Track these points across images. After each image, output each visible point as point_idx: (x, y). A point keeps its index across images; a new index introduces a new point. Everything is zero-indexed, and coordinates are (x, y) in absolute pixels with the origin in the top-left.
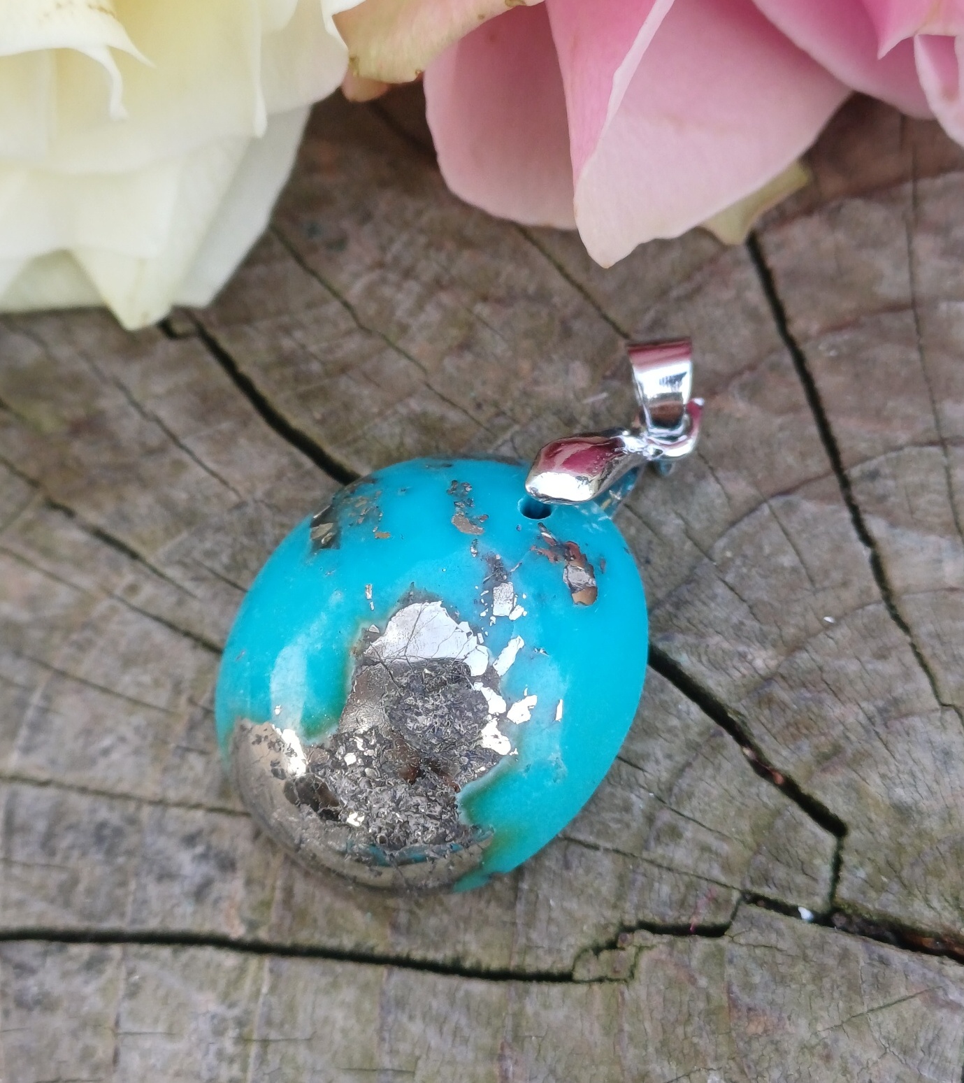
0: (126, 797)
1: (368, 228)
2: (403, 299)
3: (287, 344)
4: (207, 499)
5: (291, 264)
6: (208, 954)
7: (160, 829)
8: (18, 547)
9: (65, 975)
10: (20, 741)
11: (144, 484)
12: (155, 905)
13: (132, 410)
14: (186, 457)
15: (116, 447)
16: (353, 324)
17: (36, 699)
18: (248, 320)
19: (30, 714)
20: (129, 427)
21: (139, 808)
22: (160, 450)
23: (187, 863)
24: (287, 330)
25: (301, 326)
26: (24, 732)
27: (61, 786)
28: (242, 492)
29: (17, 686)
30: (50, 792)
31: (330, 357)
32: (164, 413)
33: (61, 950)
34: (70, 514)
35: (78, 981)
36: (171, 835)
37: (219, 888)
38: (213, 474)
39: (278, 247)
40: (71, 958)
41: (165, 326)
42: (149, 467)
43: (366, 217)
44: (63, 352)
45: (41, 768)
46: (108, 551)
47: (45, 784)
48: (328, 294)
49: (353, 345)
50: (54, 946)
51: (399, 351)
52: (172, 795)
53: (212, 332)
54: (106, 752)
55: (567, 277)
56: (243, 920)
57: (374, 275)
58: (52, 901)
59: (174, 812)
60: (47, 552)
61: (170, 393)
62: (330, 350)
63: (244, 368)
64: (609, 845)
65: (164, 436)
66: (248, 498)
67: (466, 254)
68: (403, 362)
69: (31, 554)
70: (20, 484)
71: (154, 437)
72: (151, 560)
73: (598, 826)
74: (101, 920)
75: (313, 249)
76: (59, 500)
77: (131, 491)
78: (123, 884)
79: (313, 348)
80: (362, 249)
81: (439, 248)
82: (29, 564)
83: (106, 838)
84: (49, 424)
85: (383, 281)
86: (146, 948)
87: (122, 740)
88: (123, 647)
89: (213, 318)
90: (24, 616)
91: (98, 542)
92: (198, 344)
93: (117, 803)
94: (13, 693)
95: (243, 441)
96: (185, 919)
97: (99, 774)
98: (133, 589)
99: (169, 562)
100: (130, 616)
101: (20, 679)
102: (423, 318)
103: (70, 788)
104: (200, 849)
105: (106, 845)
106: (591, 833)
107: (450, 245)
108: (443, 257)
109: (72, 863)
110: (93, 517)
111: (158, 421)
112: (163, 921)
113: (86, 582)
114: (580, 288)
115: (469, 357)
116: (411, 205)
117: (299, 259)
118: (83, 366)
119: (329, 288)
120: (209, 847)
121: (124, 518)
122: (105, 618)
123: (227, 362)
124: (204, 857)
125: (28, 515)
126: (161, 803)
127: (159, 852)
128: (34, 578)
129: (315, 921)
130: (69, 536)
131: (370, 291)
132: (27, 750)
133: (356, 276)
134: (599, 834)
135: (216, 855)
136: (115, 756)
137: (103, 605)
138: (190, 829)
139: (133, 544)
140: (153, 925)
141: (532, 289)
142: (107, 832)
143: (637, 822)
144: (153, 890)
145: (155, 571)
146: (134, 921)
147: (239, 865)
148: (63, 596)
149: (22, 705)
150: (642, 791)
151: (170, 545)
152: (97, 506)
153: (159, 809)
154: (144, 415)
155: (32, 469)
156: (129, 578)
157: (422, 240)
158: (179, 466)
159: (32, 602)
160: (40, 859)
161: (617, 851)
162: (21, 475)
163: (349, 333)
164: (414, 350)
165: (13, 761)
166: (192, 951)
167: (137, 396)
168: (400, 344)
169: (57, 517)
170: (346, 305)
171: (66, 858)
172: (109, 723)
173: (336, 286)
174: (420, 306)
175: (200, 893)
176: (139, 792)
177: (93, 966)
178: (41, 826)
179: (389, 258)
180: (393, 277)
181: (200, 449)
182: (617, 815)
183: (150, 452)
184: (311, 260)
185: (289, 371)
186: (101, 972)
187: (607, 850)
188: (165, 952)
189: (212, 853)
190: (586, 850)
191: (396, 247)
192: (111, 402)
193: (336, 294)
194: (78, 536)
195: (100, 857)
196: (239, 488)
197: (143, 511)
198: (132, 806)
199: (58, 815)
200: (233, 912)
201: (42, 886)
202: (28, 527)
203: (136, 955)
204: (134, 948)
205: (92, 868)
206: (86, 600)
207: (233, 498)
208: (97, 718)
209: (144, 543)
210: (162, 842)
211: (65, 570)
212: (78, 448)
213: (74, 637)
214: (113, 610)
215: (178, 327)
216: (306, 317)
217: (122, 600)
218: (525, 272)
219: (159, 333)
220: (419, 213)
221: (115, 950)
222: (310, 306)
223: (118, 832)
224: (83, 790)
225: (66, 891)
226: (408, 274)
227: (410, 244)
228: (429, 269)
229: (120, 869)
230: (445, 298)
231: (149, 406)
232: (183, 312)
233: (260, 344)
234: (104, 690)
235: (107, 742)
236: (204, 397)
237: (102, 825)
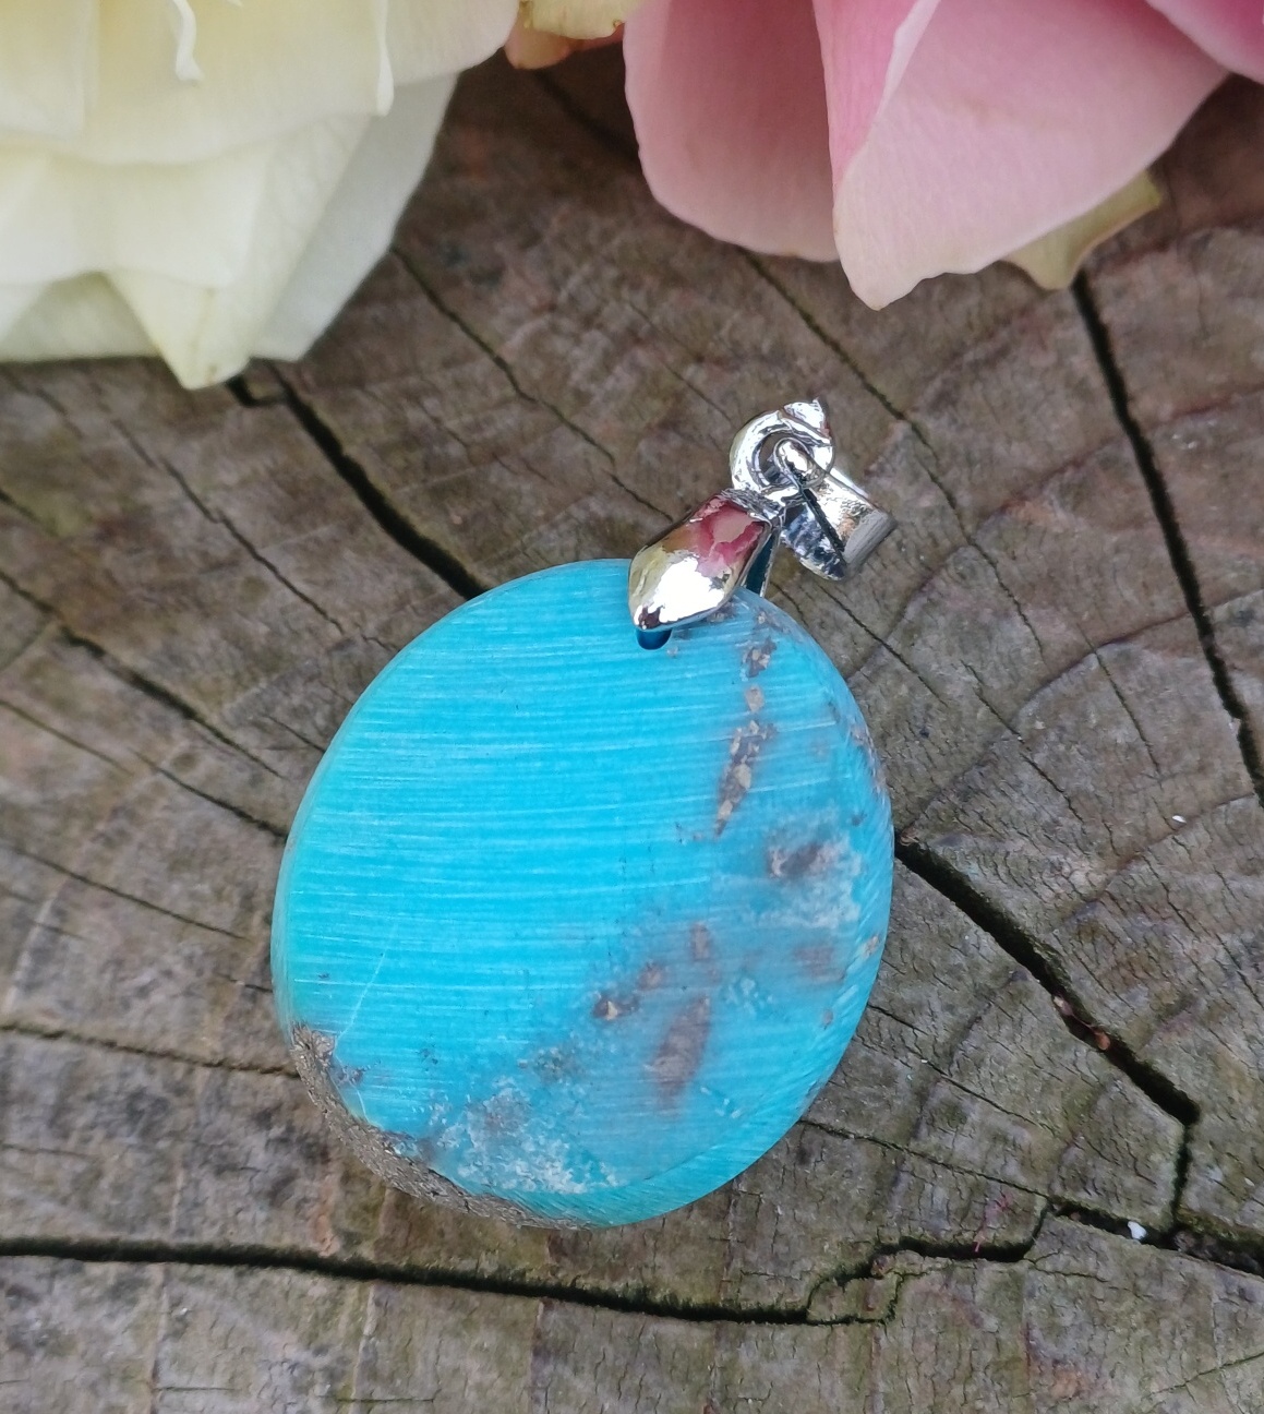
0: (170, 1055)
1: (534, 253)
2: (583, 358)
3: (414, 416)
4: (296, 634)
5: (423, 302)
6: (286, 1278)
7: (220, 1100)
8: (21, 698)
9: (82, 1305)
10: (19, 975)
11: (205, 611)
12: (213, 1209)
13: (189, 505)
14: (268, 575)
15: (165, 558)
16: (510, 391)
17: (44, 915)
18: (359, 382)
19: (35, 935)
20: (185, 531)
21: (190, 1072)
22: (232, 563)
23: (257, 1149)
24: (415, 398)
25: (435, 391)
26: (25, 961)
27: (77, 1039)
28: (346, 626)
29: (16, 895)
30: (63, 1046)
31: (476, 437)
32: (232, 513)
33: (76, 1270)
34: (97, 652)
35: (100, 1313)
36: (234, 1110)
37: (305, 1186)
38: (306, 599)
39: (403, 279)
40: (88, 1282)
41: (237, 386)
42: (213, 587)
43: (533, 239)
44: (89, 421)
45: (49, 1013)
46: (152, 705)
47: (55, 1036)
48: (474, 347)
49: (509, 420)
50: (67, 1263)
51: (574, 428)
52: (239, 1054)
53: (304, 396)
54: (143, 992)
55: (817, 330)
56: (338, 1232)
57: (542, 322)
58: (64, 1201)
59: (241, 1076)
60: (62, 705)
61: (244, 483)
62: (477, 427)
63: (351, 451)
64: (861, 1132)
65: (236, 543)
66: (355, 634)
67: (674, 295)
68: (581, 446)
69: (39, 709)
70: (26, 607)
71: (222, 545)
72: (214, 720)
73: (847, 1105)
74: (133, 1230)
75: (455, 282)
76: (80, 633)
77: (187, 622)
78: (166, 1179)
79: (452, 424)
80: (524, 285)
81: (635, 286)
82: (39, 723)
83: (141, 1114)
84: (68, 524)
85: (554, 329)
86: (198, 1270)
87: (168, 974)
88: (170, 845)
89: (308, 377)
90: (28, 796)
91: (139, 693)
92: (284, 413)
93: (158, 1064)
94: (10, 904)
95: (348, 554)
96: (256, 1228)
97: (132, 1024)
98: (187, 760)
99: (240, 723)
100: (183, 799)
101: (20, 886)
102: (610, 383)
103: (91, 1041)
104: (277, 1131)
105: (141, 1125)
106: (838, 1114)
107: (650, 281)
108: (640, 298)
109: (91, 1149)
110: (128, 658)
111: (228, 523)
112: (223, 1230)
113: (118, 749)
114: (836, 346)
115: (675, 441)
116: (597, 224)
117: (434, 297)
118: (119, 442)
119: (477, 339)
120: (290, 1129)
121: (176, 659)
122: (146, 801)
123: (328, 442)
124: (283, 1141)
125: (36, 652)
126: (223, 1065)
127: (219, 1135)
128: (44, 742)
129: (442, 1233)
130: (96, 684)
131: (535, 345)
132: (30, 987)
133: (516, 322)
134: (848, 1115)
135: (301, 1140)
136: (157, 998)
137: (144, 781)
138: (266, 1102)
139: (189, 698)
140: (208, 1236)
141: (766, 347)
142: (143, 1105)
143: (902, 1100)
144: (209, 1186)
145: (219, 735)
146: (180, 1231)
147: (332, 1155)
148: (86, 767)
149: (23, 922)
150: (910, 1055)
151: (240, 699)
152: (137, 642)
153: (220, 1072)
154: (206, 512)
155: (43, 588)
156: (181, 744)
157: (611, 273)
158: (256, 587)
159: (39, 776)
160: (47, 1142)
161: (873, 1140)
162: (26, 595)
163: (504, 403)
164: (596, 430)
165: (10, 1003)
166: (264, 1274)
167: (196, 490)
168: (577, 420)
169: (80, 656)
170: (500, 362)
171: (86, 1141)
172: (150, 951)
173: (486, 337)
174: (607, 365)
175: (276, 1193)
176: (188, 1050)
177: (121, 1292)
178: (49, 1094)
179: (563, 297)
180: (566, 324)
181: (287, 565)
182: (875, 1090)
183: (216, 566)
184: (450, 298)
185: (417, 456)
186: (134, 1302)
187: (858, 1138)
188: (226, 1275)
189: (294, 1137)
190: (829, 1138)
191: (574, 282)
192: (158, 495)
193: (485, 347)
194: (112, 684)
195: (133, 1140)
196: (341, 620)
197: (203, 650)
198: (180, 1069)
199: (72, 1079)
200: (324, 1220)
201: (49, 1181)
202: (36, 669)
203: (183, 1279)
204: (181, 1269)
205: (121, 1156)
206: (118, 775)
207: (335, 633)
208: (132, 943)
209: (202, 695)
210: (223, 1120)
211: (89, 732)
212: (109, 557)
213: (101, 827)
214: (158, 789)
215: (257, 391)
216: (441, 379)
217: (169, 775)
218: (758, 322)
219: (229, 396)
220: (606, 236)
221: (155, 1271)
222: (447, 364)
223: (161, 1105)
224: (110, 1045)
225: (84, 1186)
226: (589, 321)
227: (596, 276)
228: (619, 315)
229: (162, 1158)
230: (642, 356)
231: (214, 501)
232: (264, 367)
233: (376, 415)
234: (143, 903)
235: (145, 978)
236: (294, 492)
237: (138, 1095)
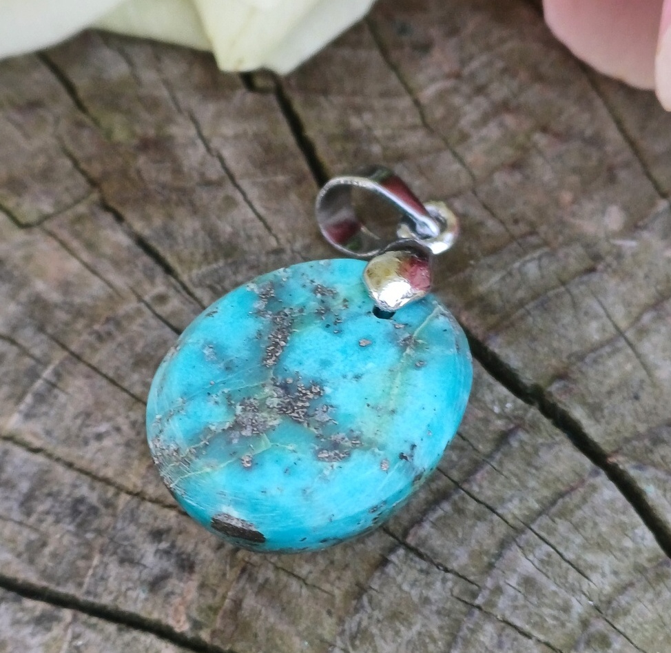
0: (107, 481)
1: (453, 41)
2: (471, 113)
3: (355, 122)
4: (249, 238)
5: (375, 55)
6: (149, 639)
7: (133, 517)
8: (65, 235)
9: (16, 623)
10: (23, 407)
11: (195, 211)
12: (112, 584)
13: (199, 142)
14: (239, 197)
15: (177, 171)
16: (418, 121)
17: (47, 373)
18: (325, 92)
19: (39, 385)
20: (193, 157)
21: (117, 495)
22: (218, 184)
23: (150, 556)
24: (358, 110)
25: (371, 109)
26: (29, 399)
27: (49, 456)
28: (283, 241)
29: (32, 356)
30: (40, 458)
31: (392, 144)
32: (227, 153)
33: (16, 600)
34: (119, 218)
35: (27, 630)
36: (139, 525)
37: (173, 584)
38: (260, 218)
39: (367, 36)
40: (23, 610)
41: (248, 79)
42: (203, 196)
43: (453, 31)
44: (148, 76)
45: (35, 435)
46: (146, 260)
47: (36, 451)
48: (402, 89)
49: (414, 139)
50: (11, 595)
51: (455, 154)
52: (151, 490)
53: (289, 93)
54: (99, 437)
55: (622, 130)
56: (189, 618)
57: (449, 84)
58: (19, 555)
59: (149, 505)
60: (90, 246)
61: (237, 137)
62: (392, 138)
63: (311, 133)
64: (542, 637)
65: (223, 173)
66: (287, 247)
67: (537, 87)
68: (456, 166)
69: (75, 244)
70: (81, 180)
71: (214, 172)
72: (185, 278)
73: (536, 619)
74: (58, 584)
75: (400, 46)
76: (112, 204)
77: (181, 213)
78: (87, 557)
79: (378, 133)
80: (442, 58)
81: (514, 75)
82: (72, 253)
83: (80, 512)
84: (120, 135)
85: (455, 90)
86: (94, 620)
87: (118, 429)
88: (138, 349)
89: (293, 82)
90: (55, 297)
91: (140, 250)
92: (272, 100)
93: (98, 485)
94: (28, 361)
95: (293, 197)
96: (138, 603)
97: (88, 455)
98: (162, 299)
99: (200, 284)
100: (153, 322)
101: (37, 352)
102: (484, 132)
103: (58, 460)
104: (164, 545)
105: (78, 520)
106: (528, 623)
107: (523, 75)
108: (515, 84)
109: (44, 527)
110: (139, 226)
111: (221, 159)
112: (116, 599)
113: (120, 281)
114: (632, 143)
115: (518, 177)
116: (497, 33)
117: (384, 52)
118: (164, 93)
119: (405, 85)
120: (173, 546)
121: (169, 235)
122: (129, 317)
123: (297, 126)
124: (167, 553)
125: (82, 209)
126: (139, 496)
127: (126, 538)
128: (73, 265)
129: (256, 636)
130: (115, 238)
131: (441, 96)
132: (28, 416)
133: (433, 80)
134: (535, 625)
135: (178, 555)
136: (107, 443)
137: (131, 305)
138: (161, 525)
139: (171, 260)
140: (106, 600)
141: (589, 132)
142: (82, 508)
143: (573, 624)
144: (114, 569)
145: (185, 288)
146: (88, 593)
147: (197, 569)
148: (96, 287)
149: (33, 375)
150: (583, 596)
151: (205, 269)
152: (146, 218)
153: (136, 500)
154: (209, 149)
155: (96, 169)
156: (160, 288)
157: (500, 64)
158: (230, 202)
159: (65, 286)
160: (17, 515)
161: (548, 644)
162: (83, 173)
163: (413, 127)
164: (469, 158)
165: (13, 422)
166: (136, 633)
167: (206, 133)
168: (459, 149)
169: (108, 218)
170: (417, 103)
171: (41, 521)
172: (109, 412)
173: (412, 84)
174: (485, 120)
175: (155, 584)
176: (120, 481)
177: (42, 622)
178: (24, 486)
179: (466, 71)
180: (466, 89)
181: (253, 193)
182: (555, 613)
183: (208, 183)
184: (395, 55)
185: (351, 147)
186: (49, 629)
187: (539, 641)
188: (111, 628)
189: (175, 551)
190: (520, 636)
191: (475, 65)
192: (181, 131)
193: (410, 91)
194: (122, 239)
195: (72, 528)
196: (280, 236)
197: (188, 232)
198: (111, 492)
199: (41, 480)
200: (182, 608)
201: (13, 541)
202: (79, 219)
203: (85, 623)
204: (84, 617)
205: (61, 536)
206: (115, 296)
207: (273, 243)
208: (99, 404)
209: (181, 261)
210: (131, 529)
211: (104, 266)
212: (142, 161)
213: (97, 327)
214: (139, 312)
215: (260, 82)
216: (378, 104)
217: (148, 305)
218: (586, 117)
219: (239, 81)
220: (502, 41)
221: (67, 614)
222: (385, 94)
223: (94, 510)
224: (70, 465)
225: (33, 551)
226: (480, 90)
227: (489, 64)
228: (500, 91)
229: (88, 544)
230: (510, 120)
231: (215, 143)
232: (266, 73)
233: (331, 115)
234: (113, 382)
235: (103, 428)
236: (268, 148)
237: (81, 500)
